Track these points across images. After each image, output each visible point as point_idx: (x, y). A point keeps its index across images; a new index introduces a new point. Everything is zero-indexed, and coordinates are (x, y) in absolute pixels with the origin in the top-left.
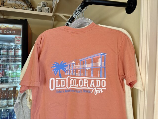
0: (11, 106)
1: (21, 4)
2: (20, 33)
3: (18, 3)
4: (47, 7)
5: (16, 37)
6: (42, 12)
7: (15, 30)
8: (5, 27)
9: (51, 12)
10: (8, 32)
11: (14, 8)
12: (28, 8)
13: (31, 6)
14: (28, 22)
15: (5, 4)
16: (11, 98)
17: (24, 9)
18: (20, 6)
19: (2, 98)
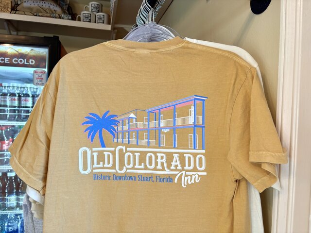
1: (49, 7)
2: (44, 64)
3: (44, 5)
4: (102, 12)
5: (35, 72)
6: (90, 22)
7: (34, 57)
8: (16, 52)
9: (109, 23)
10: (21, 61)
11: (36, 15)
12: (63, 15)
13: (71, 12)
14: (60, 42)
15: (19, 8)
17: (56, 18)
18: (48, 12)
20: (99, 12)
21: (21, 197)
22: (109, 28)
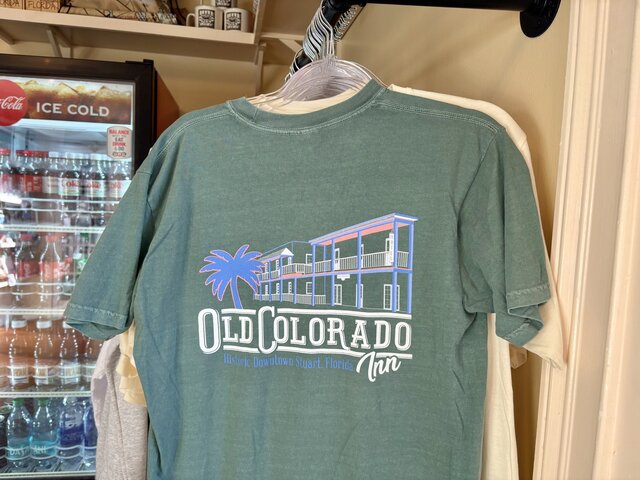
2: (127, 115)
4: (236, 6)
5: (111, 131)
6: (213, 27)
7: (108, 102)
8: (73, 93)
9: (250, 30)
11: (108, 16)
12: (160, 15)
13: (174, 6)
14: (156, 72)
15: (75, 1)
17: (147, 20)
18: (131, 8)
20: (229, 7)
21: (88, 366)
22: (249, 39)
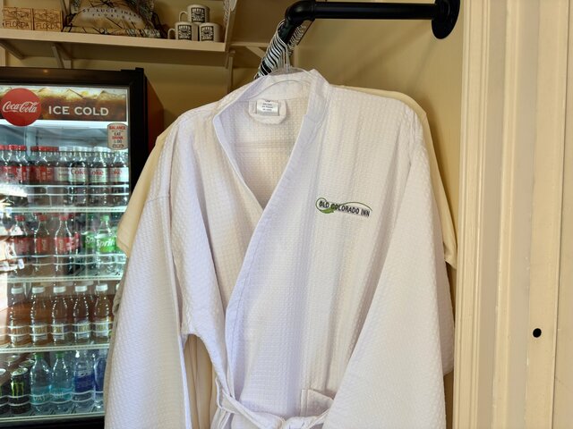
0: (104, 339)
1: (123, 17)
2: (123, 114)
3: (115, 15)
4: (208, 21)
5: (110, 127)
6: (190, 39)
7: (107, 104)
8: (78, 97)
9: (222, 40)
10: (87, 111)
11: (103, 33)
12: (146, 31)
13: (157, 23)
14: (146, 78)
15: (75, 21)
16: (102, 317)
17: (135, 36)
18: (122, 26)
19: (74, 315)
20: (204, 22)
21: (97, 324)
22: (221, 47)
